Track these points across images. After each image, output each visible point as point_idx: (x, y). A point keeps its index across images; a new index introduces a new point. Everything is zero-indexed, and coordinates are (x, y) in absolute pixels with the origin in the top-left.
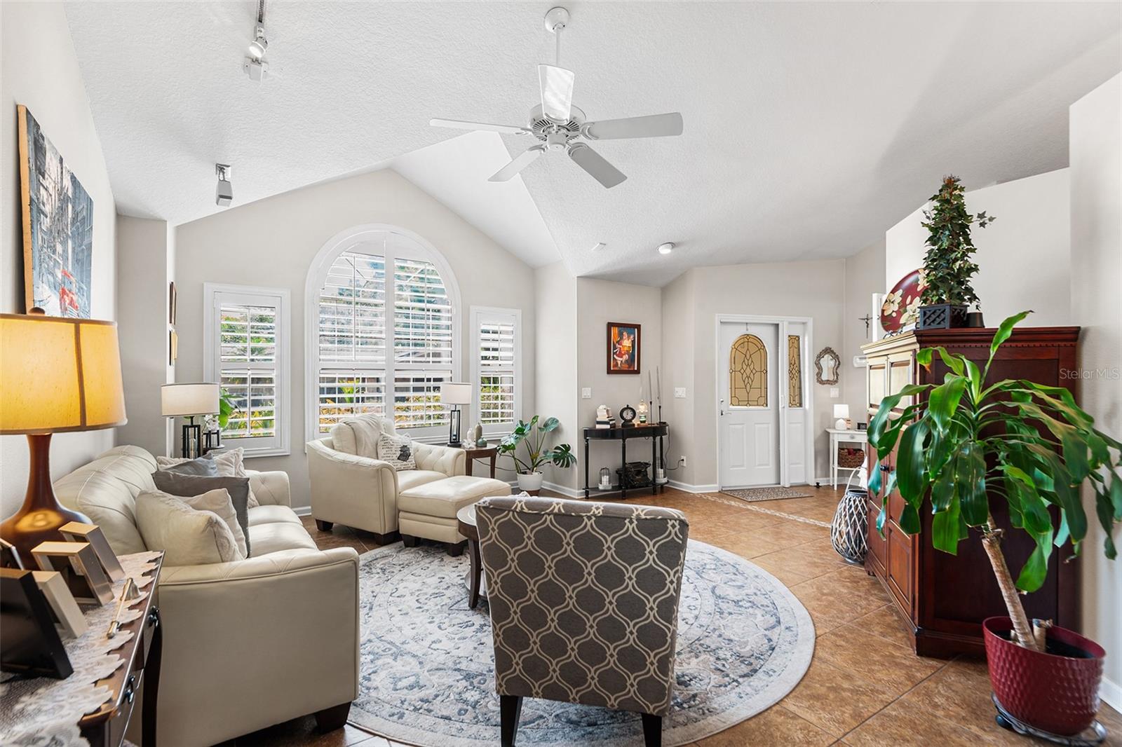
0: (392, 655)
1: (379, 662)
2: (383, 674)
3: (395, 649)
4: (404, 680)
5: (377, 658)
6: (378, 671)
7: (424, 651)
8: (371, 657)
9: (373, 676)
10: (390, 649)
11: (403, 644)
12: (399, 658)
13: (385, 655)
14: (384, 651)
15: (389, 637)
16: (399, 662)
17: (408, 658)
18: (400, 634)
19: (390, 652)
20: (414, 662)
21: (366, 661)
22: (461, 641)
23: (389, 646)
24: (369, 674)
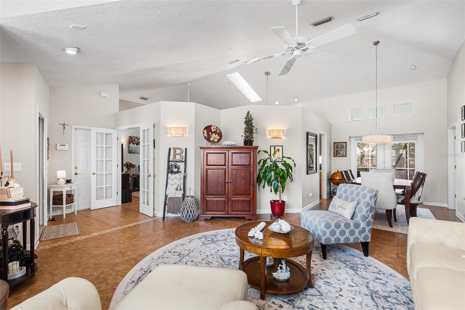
0: (378, 294)
1: (386, 294)
2: (388, 289)
3: (373, 294)
4: (381, 282)
5: (386, 296)
6: (390, 292)
7: (361, 286)
8: (388, 299)
9: (394, 291)
10: (376, 297)
11: (368, 295)
12: (375, 291)
13: (381, 296)
14: (380, 298)
15: (371, 302)
16: (377, 289)
17: (371, 288)
18: (364, 300)
19: (378, 295)
20: (370, 285)
21: (393, 299)
22: (340, 280)
23: (375, 299)
24: (395, 292)
